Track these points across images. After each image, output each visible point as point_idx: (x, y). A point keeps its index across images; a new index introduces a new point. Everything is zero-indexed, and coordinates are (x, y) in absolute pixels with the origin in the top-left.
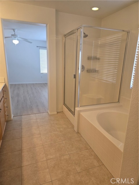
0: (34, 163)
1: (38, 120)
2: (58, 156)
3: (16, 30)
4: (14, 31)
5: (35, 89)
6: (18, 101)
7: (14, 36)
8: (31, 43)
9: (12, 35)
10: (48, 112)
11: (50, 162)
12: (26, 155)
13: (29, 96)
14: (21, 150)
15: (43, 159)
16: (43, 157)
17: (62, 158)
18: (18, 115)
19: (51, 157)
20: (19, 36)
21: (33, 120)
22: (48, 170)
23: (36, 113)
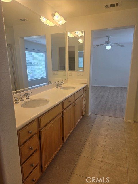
0: (90, 158)
1: (110, 123)
2: (114, 164)
3: (111, 37)
4: (108, 38)
5: (122, 93)
6: (100, 102)
7: (108, 43)
8: (124, 46)
9: (106, 42)
10: (124, 118)
11: (104, 165)
12: (87, 148)
13: (111, 99)
14: (85, 142)
15: (99, 159)
16: (100, 157)
17: (118, 168)
18: (95, 113)
19: (108, 161)
20: (112, 41)
21: (106, 122)
22: (99, 170)
23: (111, 116)
